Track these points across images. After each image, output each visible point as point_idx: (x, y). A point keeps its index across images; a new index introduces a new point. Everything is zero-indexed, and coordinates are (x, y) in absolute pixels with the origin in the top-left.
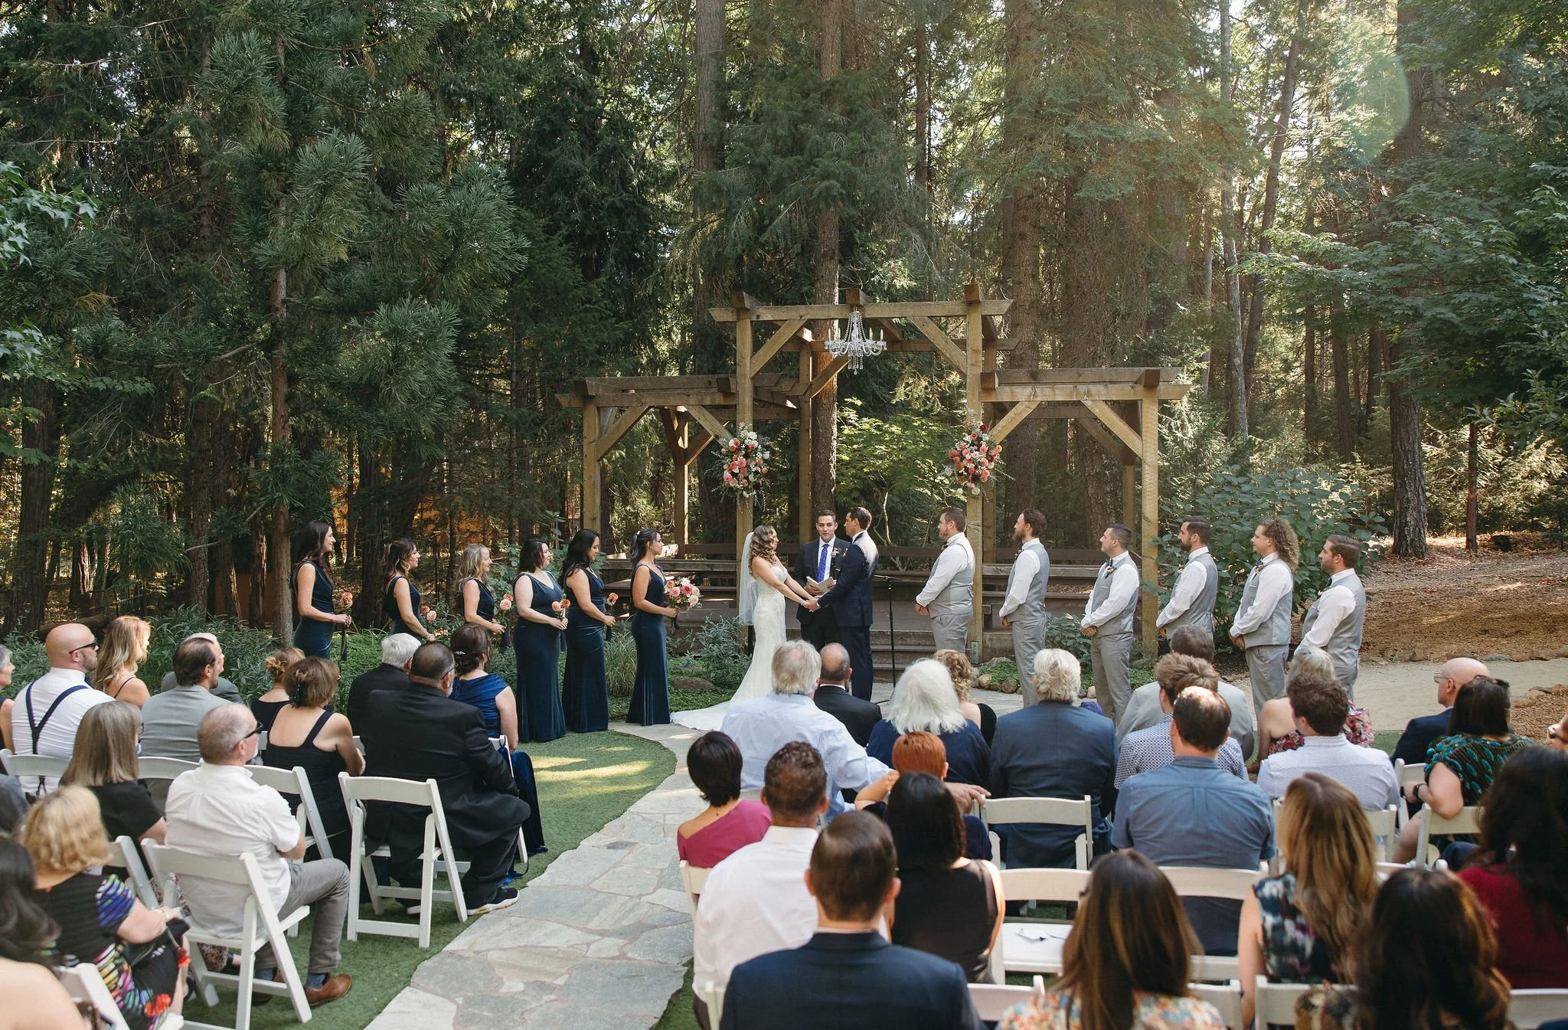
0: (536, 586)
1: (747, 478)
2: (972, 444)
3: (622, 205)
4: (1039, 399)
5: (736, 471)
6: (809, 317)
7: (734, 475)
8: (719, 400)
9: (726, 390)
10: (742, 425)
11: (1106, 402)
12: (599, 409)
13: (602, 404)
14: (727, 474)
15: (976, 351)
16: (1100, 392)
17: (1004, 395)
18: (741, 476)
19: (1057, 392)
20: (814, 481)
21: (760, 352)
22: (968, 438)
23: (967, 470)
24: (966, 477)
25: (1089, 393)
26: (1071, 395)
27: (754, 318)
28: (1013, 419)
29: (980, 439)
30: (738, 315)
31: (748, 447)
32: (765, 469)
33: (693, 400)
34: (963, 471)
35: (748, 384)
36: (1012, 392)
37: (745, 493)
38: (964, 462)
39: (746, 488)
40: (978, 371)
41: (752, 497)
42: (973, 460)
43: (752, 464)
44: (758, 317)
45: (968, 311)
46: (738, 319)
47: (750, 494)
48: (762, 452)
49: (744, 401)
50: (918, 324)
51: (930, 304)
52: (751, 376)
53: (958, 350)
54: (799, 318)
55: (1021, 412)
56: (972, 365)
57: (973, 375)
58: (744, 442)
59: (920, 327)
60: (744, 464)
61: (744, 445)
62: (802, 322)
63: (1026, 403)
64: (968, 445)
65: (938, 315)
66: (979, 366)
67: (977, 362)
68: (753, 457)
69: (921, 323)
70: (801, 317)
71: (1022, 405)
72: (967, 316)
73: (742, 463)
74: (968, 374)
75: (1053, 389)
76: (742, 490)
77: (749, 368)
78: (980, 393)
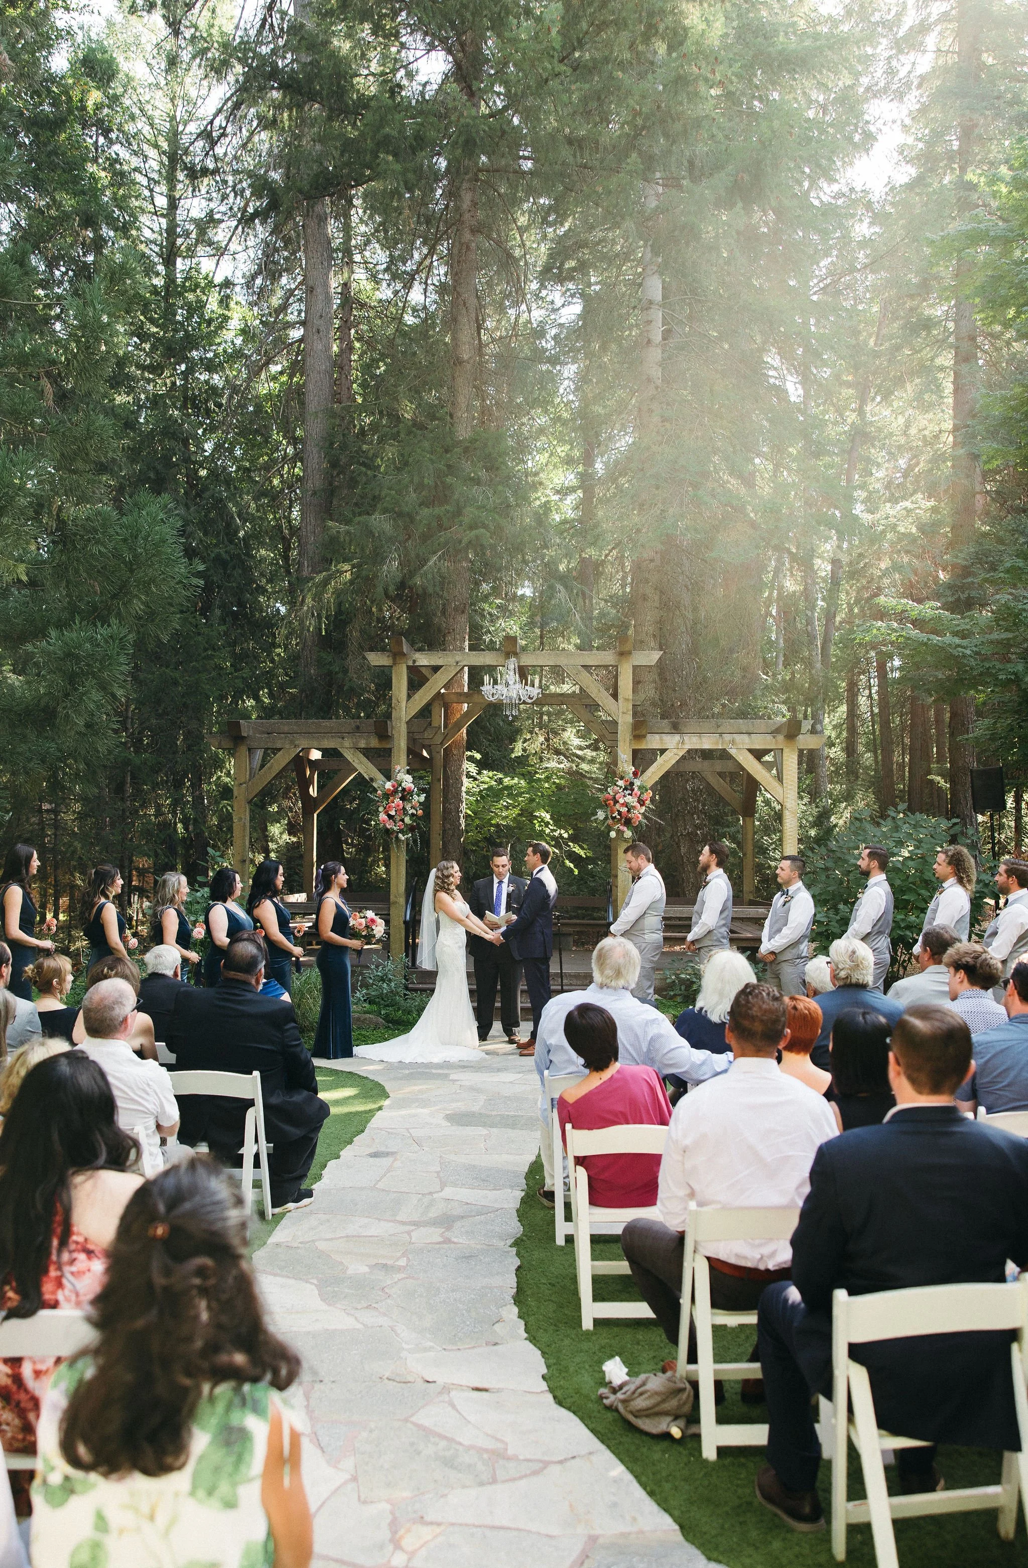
0: (231, 916)
1: (403, 820)
2: (626, 789)
3: (228, 558)
4: (688, 746)
5: (393, 813)
6: (466, 664)
7: (390, 817)
8: (374, 743)
9: (384, 734)
10: (398, 768)
11: (750, 750)
12: (249, 750)
13: (254, 744)
14: (383, 816)
15: (627, 700)
16: (745, 742)
17: (653, 742)
18: (398, 818)
19: (704, 740)
20: (444, 831)
21: (417, 696)
22: (621, 783)
23: (620, 813)
24: (619, 821)
25: (733, 742)
26: (717, 743)
27: (411, 663)
28: (662, 765)
29: (632, 784)
30: (394, 659)
31: (404, 790)
32: (420, 812)
33: (347, 743)
34: (616, 814)
35: (403, 729)
36: (661, 739)
37: (400, 835)
38: (618, 806)
39: (401, 831)
40: (629, 719)
41: (407, 839)
42: (626, 805)
43: (408, 807)
44: (414, 661)
45: (619, 661)
46: (395, 664)
47: (406, 836)
48: (418, 795)
49: (399, 744)
50: (571, 672)
51: (583, 654)
52: (407, 720)
53: (610, 698)
54: (455, 664)
55: (669, 759)
56: (623, 713)
57: (625, 723)
58: (400, 785)
59: (574, 675)
60: (401, 807)
61: (400, 788)
62: (458, 668)
63: (675, 751)
64: (622, 790)
65: (591, 664)
66: (629, 714)
67: (628, 710)
68: (409, 799)
69: (574, 672)
70: (457, 663)
71: (670, 752)
72: (619, 666)
73: (398, 806)
74: (620, 721)
75: (700, 737)
76: (397, 833)
77: (404, 712)
78: (630, 740)
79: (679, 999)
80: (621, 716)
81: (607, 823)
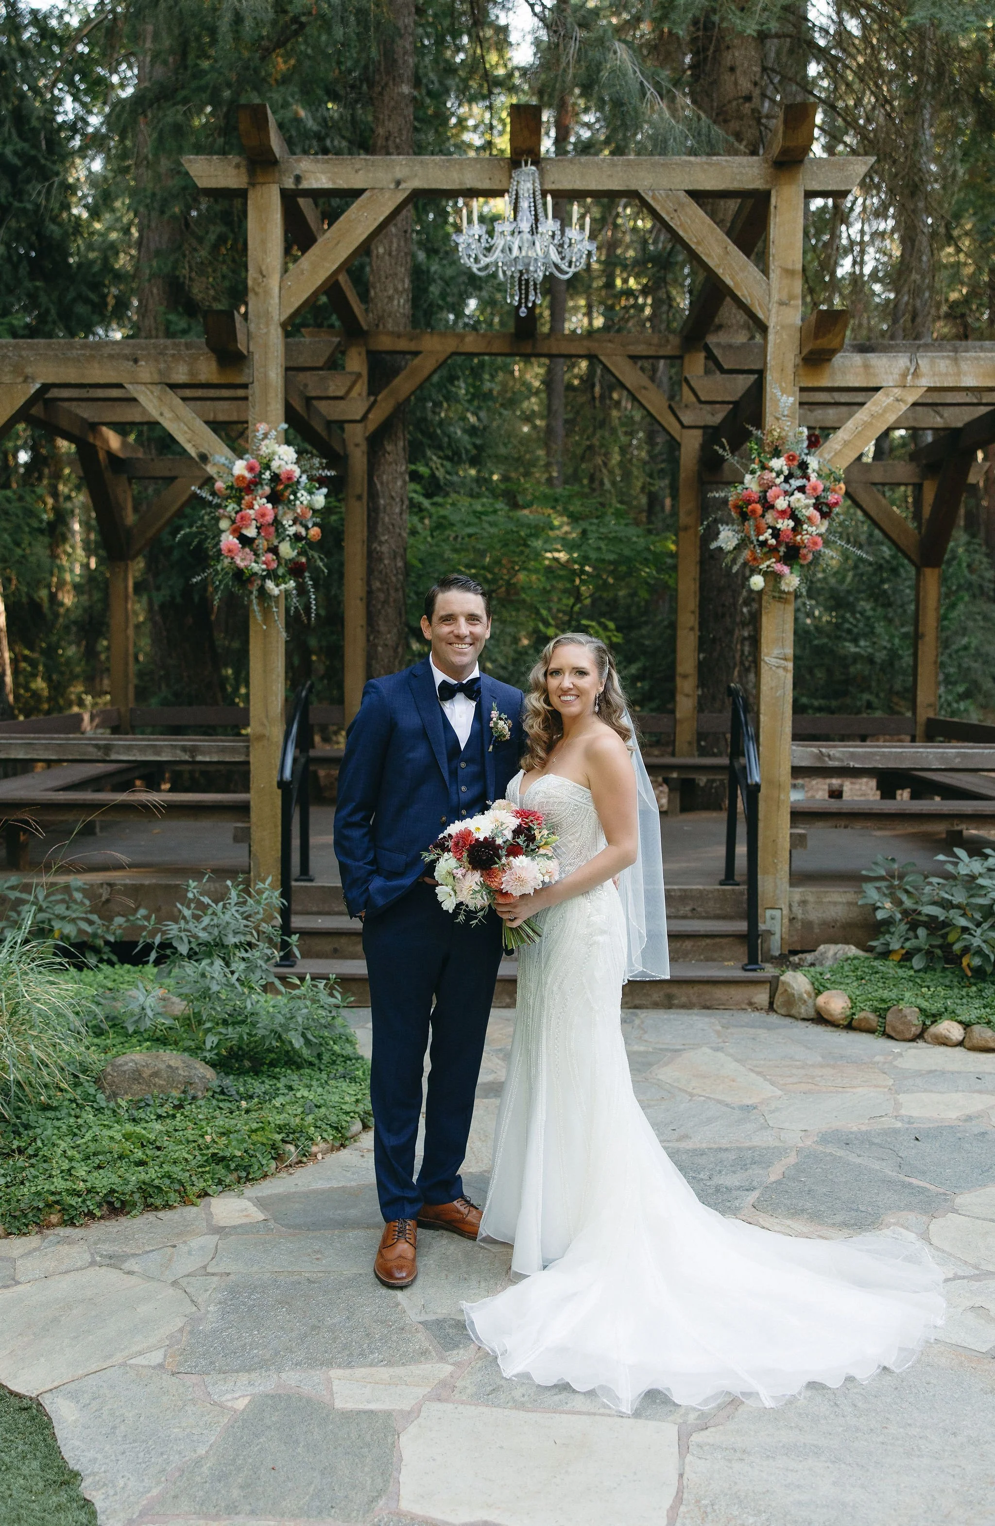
1: (274, 550)
2: (790, 476)
4: (925, 382)
5: (251, 532)
6: (417, 183)
7: (246, 541)
8: (209, 372)
9: (225, 346)
10: (262, 428)
14: (228, 540)
15: (789, 273)
17: (851, 370)
18: (262, 544)
19: (964, 366)
21: (306, 262)
22: (778, 463)
23: (776, 532)
24: (773, 550)
27: (289, 184)
28: (867, 425)
29: (803, 466)
30: (253, 173)
31: (276, 478)
32: (315, 532)
33: (146, 371)
34: (767, 535)
35: (276, 336)
36: (866, 366)
37: (270, 584)
38: (770, 517)
39: (271, 574)
40: (794, 318)
41: (286, 593)
42: (792, 514)
43: (287, 522)
44: (298, 179)
45: (773, 181)
46: (253, 184)
47: (283, 587)
48: (311, 493)
49: (266, 375)
50: (663, 207)
51: (690, 162)
52: (283, 318)
53: (753, 269)
54: (392, 186)
55: (885, 410)
56: (781, 303)
57: (783, 327)
58: (268, 467)
59: (668, 213)
60: (270, 518)
61: (267, 475)
62: (401, 197)
63: (897, 392)
64: (782, 478)
65: (708, 188)
66: (796, 307)
67: (791, 297)
68: (290, 501)
69: (670, 205)
70: (398, 183)
71: (887, 395)
72: (773, 193)
73: (263, 515)
74: (772, 324)
75: (956, 360)
76: (264, 578)
77: (277, 300)
78: (796, 366)
79: (918, 962)
80: (774, 311)
81: (746, 554)
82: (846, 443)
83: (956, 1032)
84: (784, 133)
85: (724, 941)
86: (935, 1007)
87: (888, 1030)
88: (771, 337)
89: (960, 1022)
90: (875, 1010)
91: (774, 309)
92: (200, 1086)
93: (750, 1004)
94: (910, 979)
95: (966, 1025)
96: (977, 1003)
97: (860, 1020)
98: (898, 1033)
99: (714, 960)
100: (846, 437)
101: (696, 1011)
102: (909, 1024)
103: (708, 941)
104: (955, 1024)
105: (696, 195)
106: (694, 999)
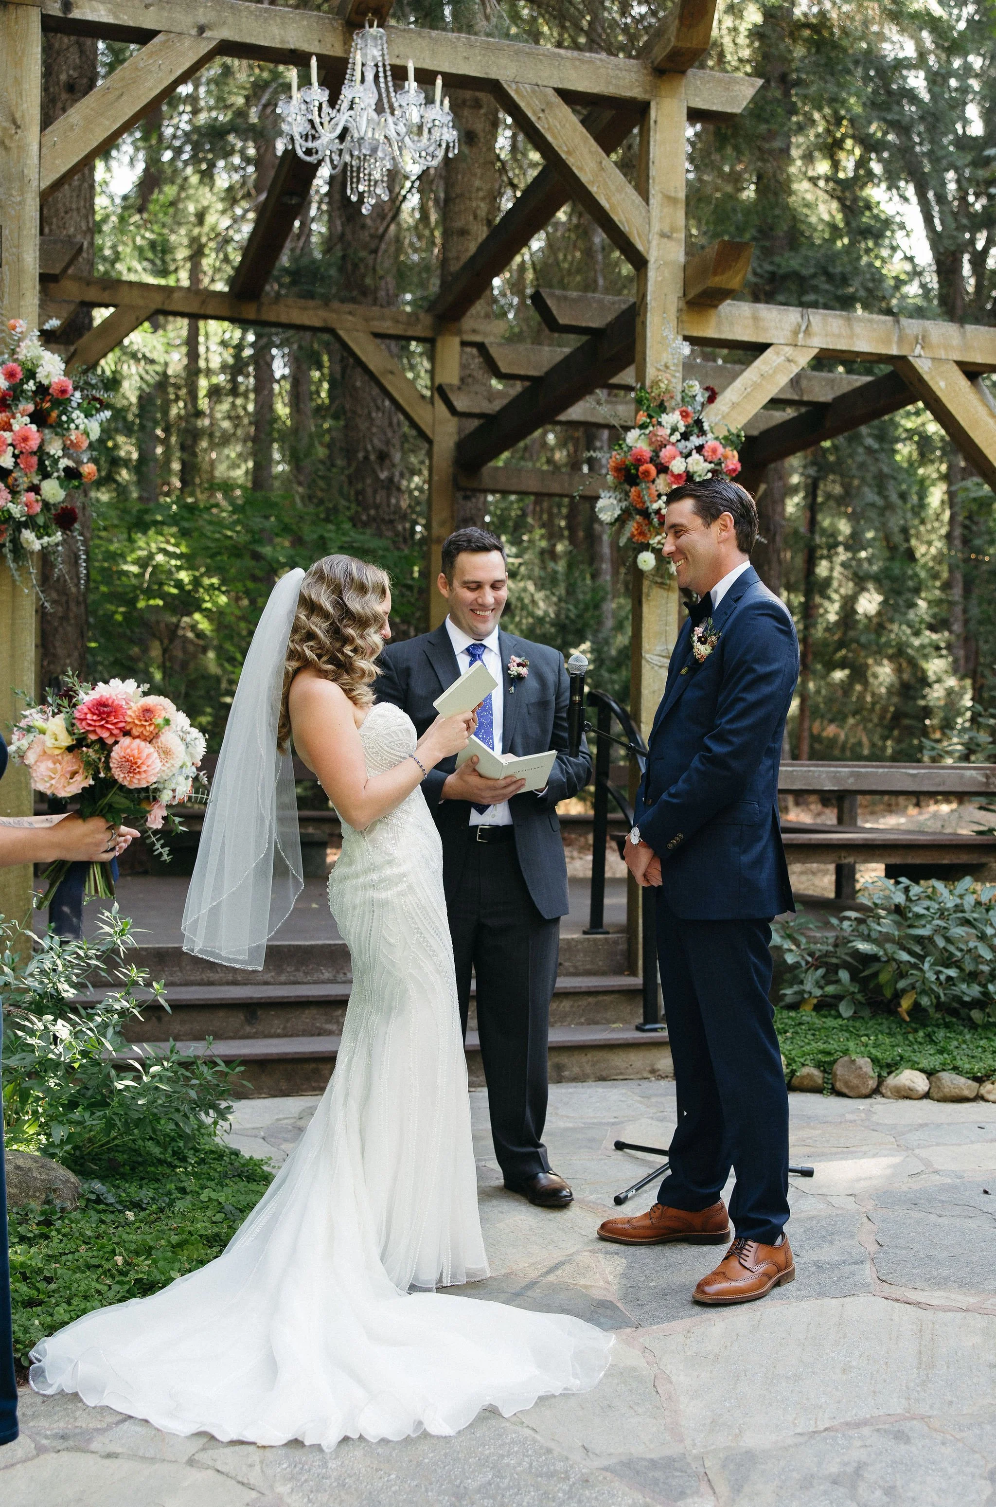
1: (35, 489)
2: (684, 435)
4: (818, 341)
5: (6, 461)
6: (226, 33)
10: (17, 325)
11: (959, 364)
15: (671, 200)
17: (737, 321)
18: (20, 479)
19: (857, 327)
22: (671, 419)
25: (923, 340)
27: (55, 9)
28: (756, 386)
29: (699, 423)
31: (42, 390)
32: (90, 470)
36: (756, 318)
37: (28, 535)
38: (661, 483)
39: (30, 522)
40: (677, 253)
41: (45, 555)
43: (56, 451)
44: (67, 5)
45: (655, 90)
46: (4, 3)
47: (46, 539)
48: (88, 415)
49: (19, 259)
50: (528, 104)
51: (559, 55)
52: (43, 186)
53: (630, 190)
54: (194, 32)
55: (777, 370)
56: (663, 235)
57: (666, 264)
58: (31, 374)
59: (534, 113)
60: (34, 444)
61: (31, 386)
62: (205, 48)
63: (788, 350)
64: (677, 436)
65: (580, 89)
66: (677, 241)
67: (673, 229)
68: (60, 424)
69: (537, 104)
70: (201, 30)
71: (778, 354)
72: (653, 105)
73: (25, 439)
74: (652, 257)
75: (849, 319)
76: (19, 526)
77: (36, 161)
78: (680, 311)
79: (846, 1009)
80: (654, 243)
81: (631, 527)
82: (734, 406)
83: (920, 1083)
84: (679, 30)
85: (607, 998)
86: (887, 1057)
87: (839, 1085)
88: (652, 274)
89: (922, 1071)
90: (819, 1065)
91: (655, 241)
92: (67, 1193)
93: (653, 1071)
94: (842, 1029)
95: (930, 1074)
96: (931, 1049)
97: (803, 1077)
98: (852, 1088)
99: (596, 1023)
100: (735, 399)
101: (591, 1083)
102: (864, 1077)
103: (591, 1000)
104: (918, 1073)
105: (568, 96)
106: (588, 1069)
